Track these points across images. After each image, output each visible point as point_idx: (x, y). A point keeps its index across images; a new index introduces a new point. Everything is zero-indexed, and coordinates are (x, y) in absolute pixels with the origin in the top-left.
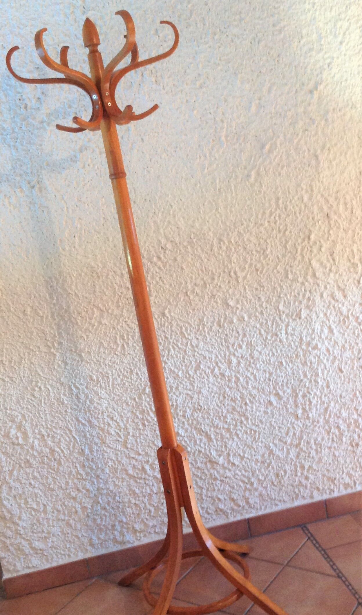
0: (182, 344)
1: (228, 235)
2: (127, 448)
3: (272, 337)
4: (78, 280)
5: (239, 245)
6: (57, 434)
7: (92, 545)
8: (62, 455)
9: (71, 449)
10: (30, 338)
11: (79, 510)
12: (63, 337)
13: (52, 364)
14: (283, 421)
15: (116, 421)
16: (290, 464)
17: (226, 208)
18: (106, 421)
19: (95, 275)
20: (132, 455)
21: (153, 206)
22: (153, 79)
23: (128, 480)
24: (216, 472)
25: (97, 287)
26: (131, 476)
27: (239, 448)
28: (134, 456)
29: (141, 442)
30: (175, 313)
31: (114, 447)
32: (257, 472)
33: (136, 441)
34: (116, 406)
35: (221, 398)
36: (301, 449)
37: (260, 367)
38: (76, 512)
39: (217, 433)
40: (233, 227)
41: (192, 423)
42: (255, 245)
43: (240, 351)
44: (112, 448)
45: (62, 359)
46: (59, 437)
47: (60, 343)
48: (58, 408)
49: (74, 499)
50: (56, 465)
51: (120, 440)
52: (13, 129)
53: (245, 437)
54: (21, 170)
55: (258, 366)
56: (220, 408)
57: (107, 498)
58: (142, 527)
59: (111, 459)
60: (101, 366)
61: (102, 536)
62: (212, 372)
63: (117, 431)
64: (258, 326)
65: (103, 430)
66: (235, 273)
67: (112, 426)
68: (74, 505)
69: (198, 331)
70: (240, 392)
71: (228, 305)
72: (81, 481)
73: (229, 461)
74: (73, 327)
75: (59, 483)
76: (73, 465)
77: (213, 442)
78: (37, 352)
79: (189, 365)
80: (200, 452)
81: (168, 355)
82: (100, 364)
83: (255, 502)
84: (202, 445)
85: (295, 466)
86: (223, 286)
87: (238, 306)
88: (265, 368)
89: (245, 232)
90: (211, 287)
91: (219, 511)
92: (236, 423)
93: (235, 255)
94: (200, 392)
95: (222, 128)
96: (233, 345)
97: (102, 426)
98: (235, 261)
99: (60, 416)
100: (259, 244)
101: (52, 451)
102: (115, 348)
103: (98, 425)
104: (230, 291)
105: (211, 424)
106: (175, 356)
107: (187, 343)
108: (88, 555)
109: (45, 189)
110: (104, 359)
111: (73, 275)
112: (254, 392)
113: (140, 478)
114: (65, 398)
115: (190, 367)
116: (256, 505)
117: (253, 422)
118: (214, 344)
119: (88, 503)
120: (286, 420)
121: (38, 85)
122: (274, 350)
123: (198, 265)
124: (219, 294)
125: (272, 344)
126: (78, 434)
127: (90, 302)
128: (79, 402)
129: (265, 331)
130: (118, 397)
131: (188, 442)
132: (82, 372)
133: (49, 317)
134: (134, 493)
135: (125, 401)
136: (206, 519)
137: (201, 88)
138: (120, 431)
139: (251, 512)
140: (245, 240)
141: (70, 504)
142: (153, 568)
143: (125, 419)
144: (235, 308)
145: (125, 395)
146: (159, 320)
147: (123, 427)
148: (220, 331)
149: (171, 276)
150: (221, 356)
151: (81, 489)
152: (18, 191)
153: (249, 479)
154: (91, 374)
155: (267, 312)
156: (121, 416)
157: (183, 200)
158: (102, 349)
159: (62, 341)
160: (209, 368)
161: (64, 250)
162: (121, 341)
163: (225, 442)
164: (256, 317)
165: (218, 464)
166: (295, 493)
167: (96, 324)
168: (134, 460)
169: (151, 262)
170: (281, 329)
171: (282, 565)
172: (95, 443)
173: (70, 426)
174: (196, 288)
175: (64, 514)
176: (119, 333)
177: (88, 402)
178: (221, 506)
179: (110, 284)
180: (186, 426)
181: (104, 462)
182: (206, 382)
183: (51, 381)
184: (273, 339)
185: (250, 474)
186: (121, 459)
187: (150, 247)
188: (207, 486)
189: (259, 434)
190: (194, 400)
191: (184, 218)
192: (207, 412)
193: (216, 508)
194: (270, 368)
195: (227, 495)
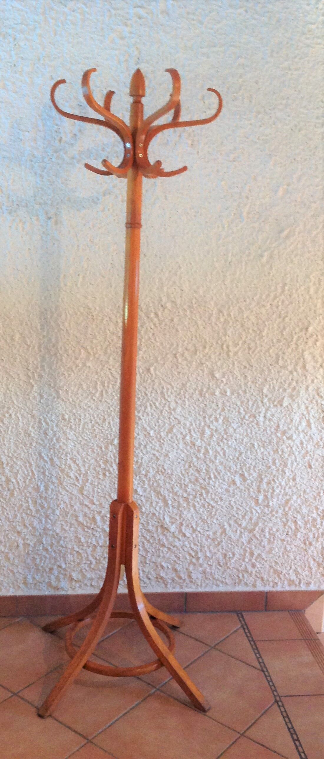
0: (160, 404)
1: (229, 308)
2: (83, 494)
3: (250, 417)
4: (72, 319)
5: (237, 321)
6: (16, 464)
7: (25, 583)
8: (16, 486)
9: (27, 483)
10: (13, 364)
11: (21, 545)
12: (44, 371)
13: (28, 395)
14: (242, 503)
15: (78, 465)
16: (240, 548)
17: (232, 281)
18: (68, 462)
19: (90, 317)
20: (86, 502)
21: (162, 264)
22: (190, 142)
23: (76, 526)
24: (165, 539)
25: (90, 329)
26: (80, 524)
27: (194, 520)
28: (88, 504)
29: (97, 491)
30: (160, 372)
31: (70, 491)
32: (206, 549)
33: (93, 490)
34: (81, 450)
35: (187, 466)
36: (255, 536)
37: (232, 444)
38: (18, 547)
39: (175, 500)
40: (235, 302)
41: (153, 485)
42: (253, 324)
43: (215, 423)
44: (67, 491)
45: (39, 391)
46: (18, 468)
47: (40, 376)
48: (23, 439)
49: (19, 533)
50: (8, 496)
51: (78, 484)
52: (43, 158)
53: (201, 510)
54: (42, 199)
55: (230, 443)
56: (183, 475)
57: (52, 540)
58: (80, 577)
59: (64, 502)
60: (76, 408)
61: (38, 577)
62: (183, 439)
63: (76, 474)
64: (239, 403)
65: (63, 470)
66: (228, 347)
67: (73, 469)
68: (17, 539)
69: (178, 394)
70: (207, 465)
71: (213, 376)
72: (30, 517)
73: (180, 531)
74: (57, 363)
75: (7, 513)
76: (25, 498)
77: (169, 508)
78: (16, 380)
79: (163, 426)
80: (154, 514)
81: (144, 412)
82: (75, 405)
83: (198, 578)
84: (158, 509)
85: (245, 550)
86: (213, 356)
87: (224, 379)
88: (237, 447)
89: (246, 308)
90: (201, 356)
91: (159, 578)
92: (196, 494)
93: (231, 330)
94: (167, 455)
95: (245, 205)
96: (210, 416)
97: (63, 466)
98: (230, 334)
99: (24, 448)
100: (257, 324)
101: (8, 481)
102: (93, 392)
103: (59, 464)
104: (219, 363)
105: (171, 490)
106: (150, 414)
107: (165, 404)
108: (19, 593)
109: (61, 222)
110: (81, 401)
111: (69, 312)
112: (220, 467)
113: (89, 528)
114: (33, 430)
115: (163, 428)
116: (197, 580)
117: (213, 497)
118: (191, 411)
119: (31, 541)
120: (246, 502)
121: (77, 122)
122: (249, 431)
123: (193, 330)
124: (207, 363)
125: (248, 424)
126: (37, 469)
127: (79, 342)
128: (46, 438)
129: (244, 410)
130: (86, 442)
131: (144, 502)
132: (56, 409)
133: (36, 348)
134: (79, 541)
135: (91, 448)
136: (145, 583)
137: (234, 161)
138: (80, 475)
139: (191, 587)
140: (245, 317)
141: (13, 538)
142: (80, 620)
143: (87, 465)
144: (220, 381)
145: (92, 441)
146: (143, 375)
147: (84, 472)
148: (201, 400)
149: (165, 334)
150: (196, 425)
151: (27, 525)
152: (34, 218)
153: (196, 553)
154: (64, 413)
155: (250, 392)
156: (84, 462)
157: (193, 264)
158: (80, 391)
159: (43, 374)
160: (181, 433)
161: (65, 285)
162: (101, 387)
163: (181, 511)
164: (238, 394)
165: (169, 530)
166: (238, 577)
167: (80, 365)
168: (87, 508)
169: (148, 317)
170: (260, 412)
171: (210, 646)
172: (52, 481)
173: (31, 460)
174: (186, 352)
175: (5, 546)
176: (100, 379)
177: (54, 440)
178: (163, 574)
179: (103, 329)
180: (146, 486)
181: (56, 504)
182: (176, 447)
183: (23, 411)
184: (251, 420)
185: (199, 548)
186: (75, 504)
187: (150, 302)
188: (153, 551)
189: (216, 510)
190: (159, 462)
191: (189, 281)
192: (170, 477)
193: (156, 574)
194: (241, 447)
195: (171, 564)
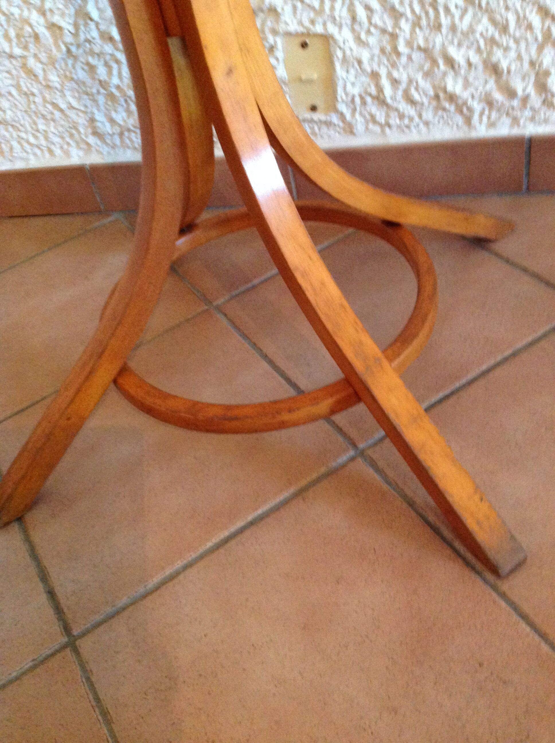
7: (98, 134)
11: (42, 30)
38: (36, 37)
68: (26, 13)
91: (442, 98)
119: (63, 15)
136: (402, 116)
139: (546, 120)
188: (417, 8)
193: (434, 87)
195: (479, 50)
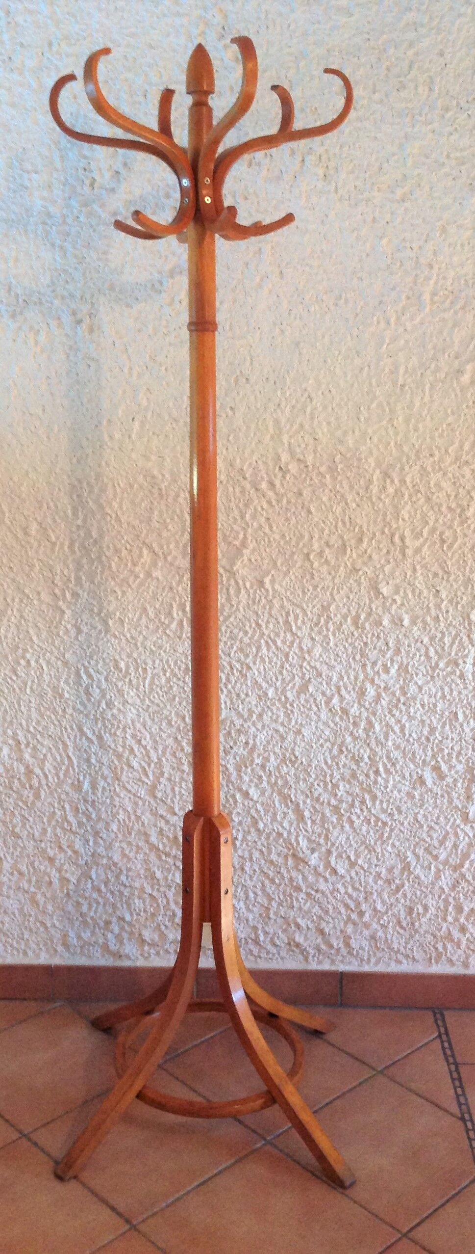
0: (284, 642)
1: (402, 469)
2: (155, 797)
3: (447, 664)
4: (125, 495)
5: (419, 491)
6: (42, 744)
7: (65, 945)
8: (44, 782)
9: (61, 776)
10: (28, 576)
11: (56, 881)
12: (81, 586)
13: (56, 627)
14: (438, 818)
15: (145, 747)
16: (437, 896)
17: (407, 421)
18: (128, 743)
19: (155, 491)
20: (161, 811)
21: (279, 393)
22: (321, 172)
23: (147, 852)
24: (300, 877)
25: (156, 513)
26: (153, 847)
27: (351, 845)
28: (165, 814)
29: (180, 792)
30: (281, 586)
31: (133, 791)
32: (375, 897)
33: (173, 790)
34: (149, 722)
35: (335, 752)
36: (463, 876)
37: (415, 713)
38: (50, 883)
39: (316, 811)
40: (413, 458)
41: (276, 783)
42: (449, 496)
43: (384, 676)
44: (130, 792)
45: (74, 622)
46: (44, 751)
47: (75, 595)
48: (52, 703)
49: (51, 860)
50: (31, 798)
51: (146, 780)
52: (64, 217)
53: (364, 829)
54: (65, 288)
55: (412, 710)
56: (329, 767)
57: (106, 874)
58: (156, 937)
59: (125, 810)
60: (138, 649)
61: (86, 936)
62: (328, 703)
63: (143, 763)
64: (426, 640)
65: (119, 756)
66: (402, 538)
67: (137, 754)
68: (48, 870)
69: (316, 625)
70: (371, 749)
71: (378, 593)
72: (68, 834)
73: (328, 864)
74: (102, 572)
75: (31, 827)
76: (59, 802)
77: (306, 824)
78: (35, 602)
79: (290, 682)
80: (280, 835)
81: (256, 655)
82: (136, 645)
83: (361, 948)
84: (285, 824)
85: (446, 902)
86: (375, 557)
87: (397, 598)
88: (425, 718)
89: (433, 470)
90: (354, 555)
91: (292, 945)
92: (353, 801)
93: (408, 507)
94: (299, 732)
95: (427, 279)
96: (374, 664)
97: (120, 750)
98: (406, 517)
99: (53, 717)
100: (456, 496)
101: (29, 772)
102: (167, 622)
103: (113, 746)
104: (387, 569)
105: (308, 792)
106: (267, 659)
107: (292, 643)
108: (56, 961)
109: (99, 329)
110: (145, 638)
111: (119, 484)
112: (396, 754)
113: (168, 855)
114: (67, 688)
115: (291, 685)
116: (361, 952)
117: (385, 806)
118: (340, 654)
119: (73, 874)
120: (446, 817)
121: (121, 151)
122: (447, 689)
123: (338, 510)
124: (365, 569)
125: (445, 677)
126: (77, 753)
127: (138, 536)
128: (89, 700)
129: (436, 652)
130: (156, 708)
131: (262, 813)
132: (104, 651)
133: (66, 548)
134: (153, 877)
135: (166, 718)
136: (268, 953)
137: (403, 201)
138: (149, 765)
139: (350, 963)
140: (432, 483)
141: (42, 868)
142: (149, 1012)
143: (160, 748)
144: (390, 601)
145: (168, 707)
146: (251, 591)
147: (156, 760)
148: (356, 634)
149: (287, 519)
150: (349, 678)
151: (65, 847)
152: (53, 324)
153: (358, 904)
154: (117, 658)
155: (446, 620)
156: (155, 741)
157: (334, 392)
158: (144, 620)
159: (80, 592)
160: (323, 694)
161: (111, 438)
162: (180, 613)
163: (328, 830)
164: (425, 622)
165: (307, 863)
166: (437, 949)
167: (142, 576)
168: (163, 822)
169: (257, 490)
170: (467, 656)
171: (373, 1069)
172: (103, 774)
173: (66, 737)
174: (327, 551)
175: (29, 881)
176: (177, 599)
177: (103, 704)
178: (299, 938)
179: (178, 511)
180: (265, 784)
181: (112, 812)
182: (315, 718)
183: (48, 654)
184: (449, 669)
185: (362, 896)
186: (142, 813)
187: (260, 462)
188: (282, 897)
189: (392, 830)
190: (285, 744)
191: (329, 423)
192: (306, 770)
193: (288, 939)
194: (433, 718)
195: (313, 921)
